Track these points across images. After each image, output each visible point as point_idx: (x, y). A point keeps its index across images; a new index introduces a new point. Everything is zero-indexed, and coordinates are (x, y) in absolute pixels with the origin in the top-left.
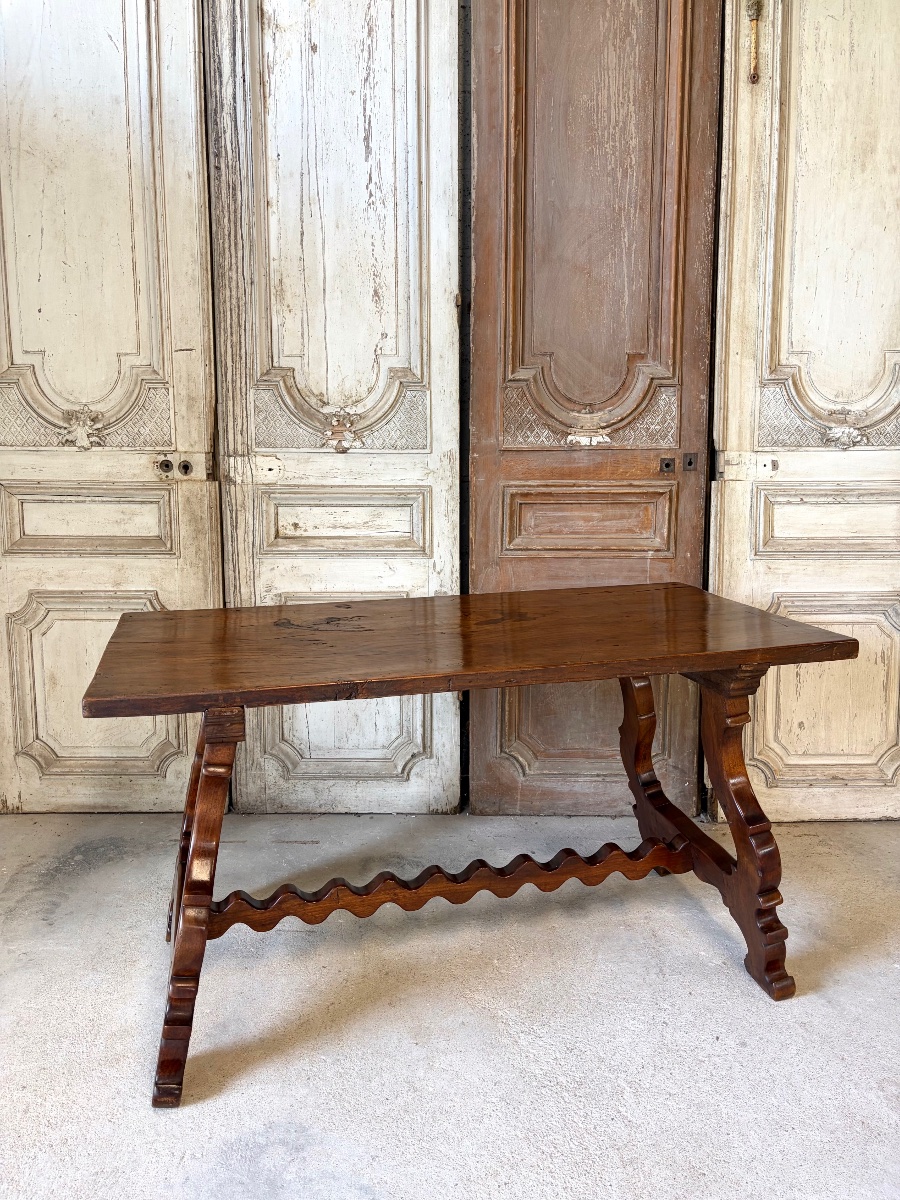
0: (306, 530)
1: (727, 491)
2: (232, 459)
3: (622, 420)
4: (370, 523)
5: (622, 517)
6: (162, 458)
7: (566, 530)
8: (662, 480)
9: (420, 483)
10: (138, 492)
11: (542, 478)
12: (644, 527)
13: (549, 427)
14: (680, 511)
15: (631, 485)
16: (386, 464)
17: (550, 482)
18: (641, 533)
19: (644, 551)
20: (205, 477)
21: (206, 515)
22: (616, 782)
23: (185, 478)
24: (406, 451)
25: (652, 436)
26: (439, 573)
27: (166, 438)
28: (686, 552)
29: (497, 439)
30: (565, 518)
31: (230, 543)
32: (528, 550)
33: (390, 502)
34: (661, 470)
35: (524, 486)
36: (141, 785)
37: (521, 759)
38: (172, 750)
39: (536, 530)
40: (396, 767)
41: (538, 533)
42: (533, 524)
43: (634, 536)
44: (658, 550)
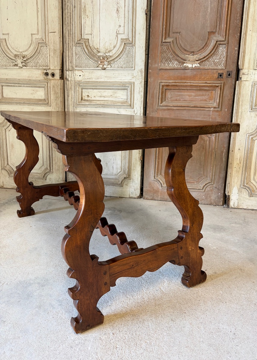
0: (91, 98)
1: (242, 85)
2: (68, 72)
3: (204, 57)
4: (113, 96)
5: (203, 95)
6: (45, 71)
7: (182, 100)
8: (218, 81)
9: (130, 81)
10: (37, 83)
11: (174, 80)
12: (210, 99)
13: (177, 60)
14: (224, 93)
15: (206, 83)
16: (119, 74)
17: (176, 81)
18: (209, 101)
19: (210, 108)
20: (59, 78)
21: (59, 92)
22: (194, 191)
23: (53, 78)
24: (126, 69)
25: (215, 64)
26: (136, 113)
27: (46, 64)
28: (225, 109)
29: (158, 65)
30: (182, 95)
31: (67, 102)
32: (167, 106)
33: (120, 88)
34: (218, 77)
35: (167, 82)
36: (39, 182)
37: (161, 181)
38: (48, 171)
39: (171, 99)
40: (119, 181)
41: (171, 100)
42: (170, 97)
43: (207, 102)
44: (215, 108)
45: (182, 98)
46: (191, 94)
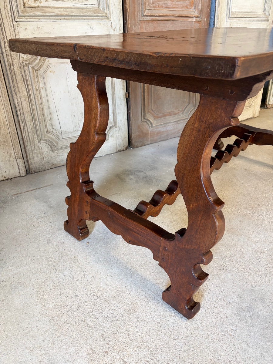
12: (191, 5)
18: (190, 9)
19: (192, 17)
26: (114, 30)
32: (152, 16)
37: (151, 120)
41: (154, 7)
43: (188, 10)
44: (197, 17)
45: (164, 4)
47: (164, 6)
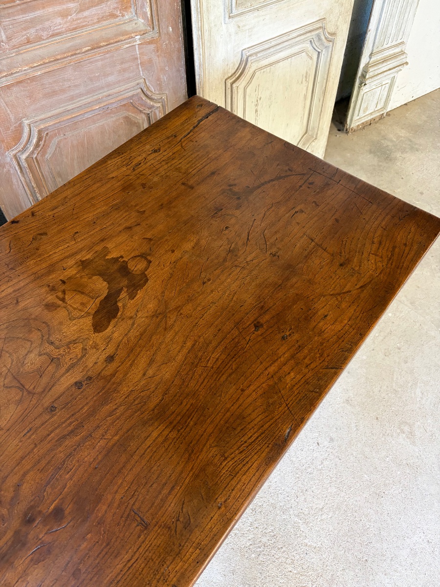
12: (124, 7)
19: (132, 38)
28: (168, 27)
30: (40, 19)
39: (11, 43)
42: (4, 38)
45: (43, 29)
46: (64, 7)
47: (44, 34)
